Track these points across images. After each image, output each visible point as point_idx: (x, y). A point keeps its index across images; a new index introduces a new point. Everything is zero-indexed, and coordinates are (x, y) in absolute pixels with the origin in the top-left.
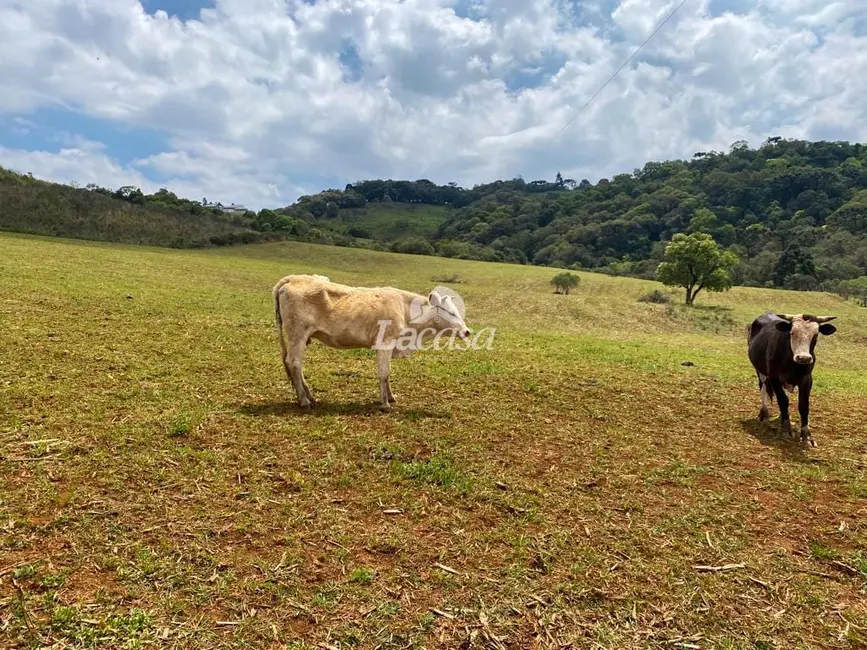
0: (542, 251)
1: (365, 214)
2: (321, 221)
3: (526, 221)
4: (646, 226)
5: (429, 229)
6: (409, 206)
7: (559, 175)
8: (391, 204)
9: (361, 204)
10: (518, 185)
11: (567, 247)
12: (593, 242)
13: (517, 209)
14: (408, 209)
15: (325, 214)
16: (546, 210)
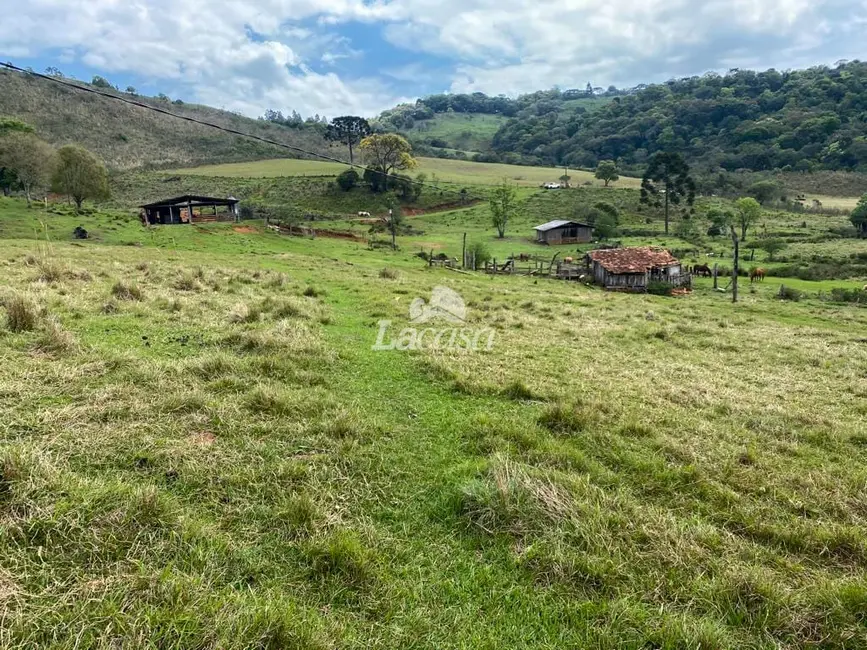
0: (568, 155)
1: (435, 124)
2: (401, 131)
3: (559, 132)
4: (634, 139)
5: (485, 136)
6: (468, 116)
7: (589, 85)
8: (453, 114)
9: (430, 116)
10: (554, 95)
11: (583, 153)
12: (599, 150)
13: (552, 123)
14: (466, 118)
15: (404, 126)
16: (573, 124)
